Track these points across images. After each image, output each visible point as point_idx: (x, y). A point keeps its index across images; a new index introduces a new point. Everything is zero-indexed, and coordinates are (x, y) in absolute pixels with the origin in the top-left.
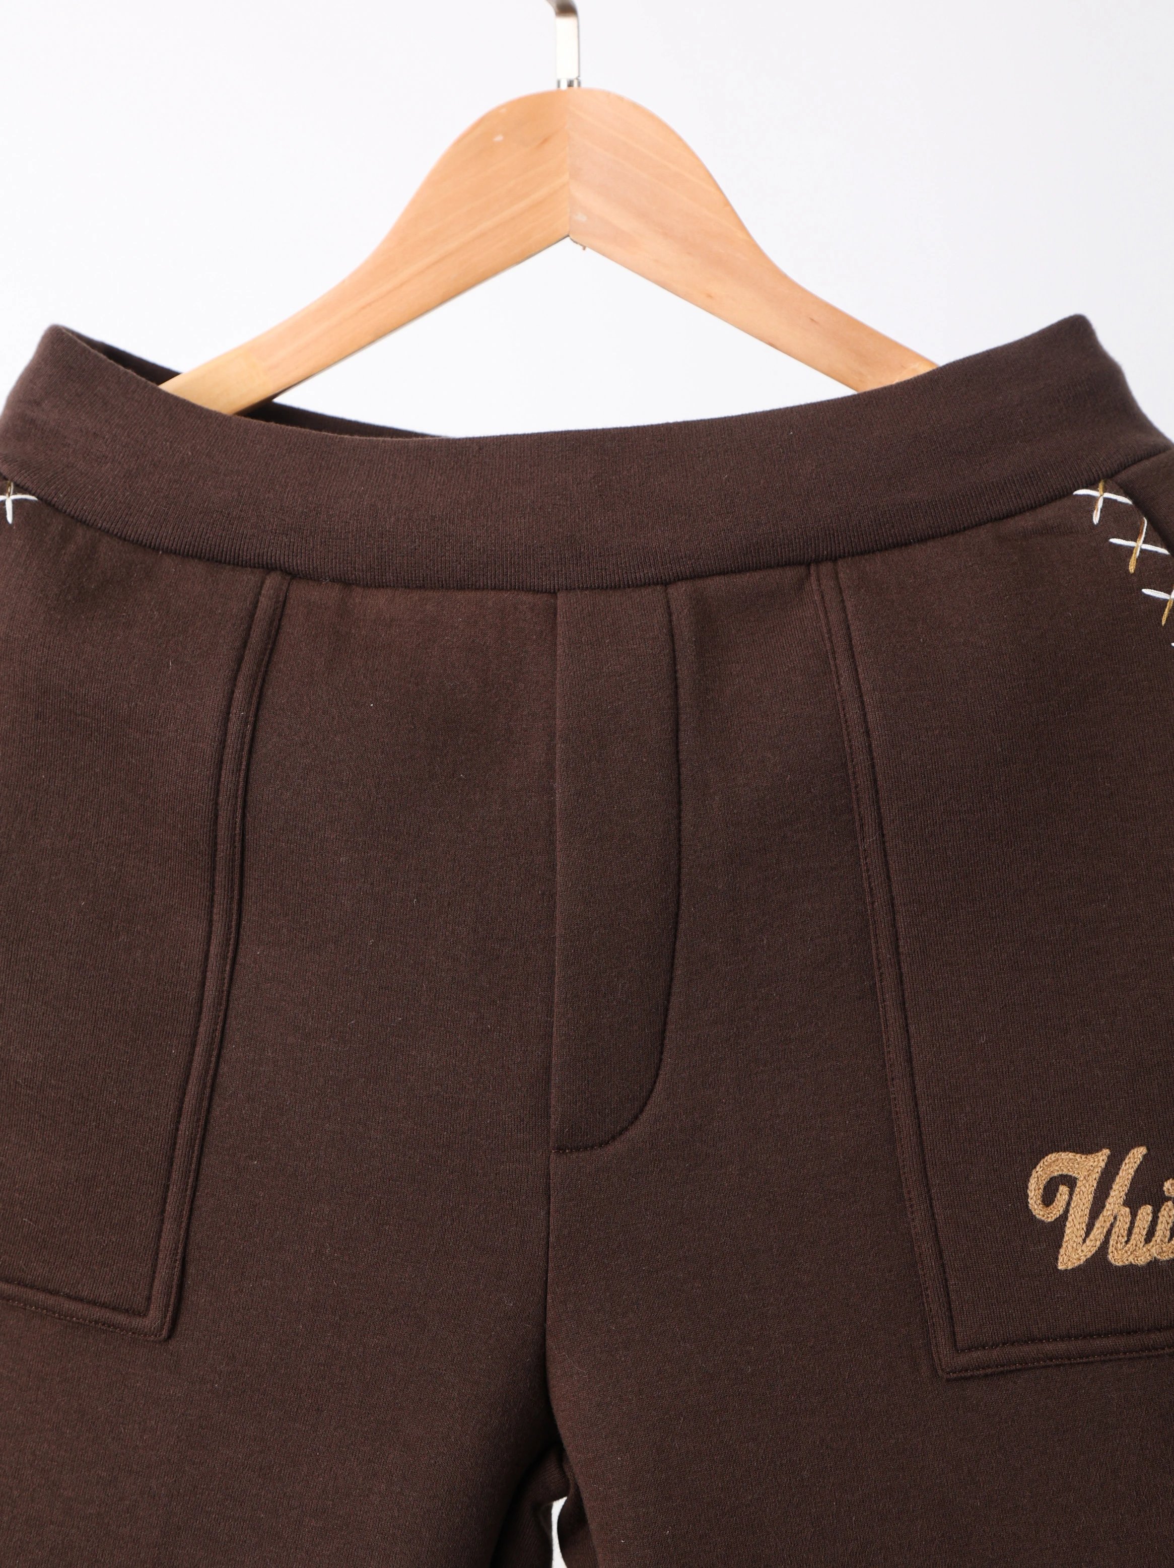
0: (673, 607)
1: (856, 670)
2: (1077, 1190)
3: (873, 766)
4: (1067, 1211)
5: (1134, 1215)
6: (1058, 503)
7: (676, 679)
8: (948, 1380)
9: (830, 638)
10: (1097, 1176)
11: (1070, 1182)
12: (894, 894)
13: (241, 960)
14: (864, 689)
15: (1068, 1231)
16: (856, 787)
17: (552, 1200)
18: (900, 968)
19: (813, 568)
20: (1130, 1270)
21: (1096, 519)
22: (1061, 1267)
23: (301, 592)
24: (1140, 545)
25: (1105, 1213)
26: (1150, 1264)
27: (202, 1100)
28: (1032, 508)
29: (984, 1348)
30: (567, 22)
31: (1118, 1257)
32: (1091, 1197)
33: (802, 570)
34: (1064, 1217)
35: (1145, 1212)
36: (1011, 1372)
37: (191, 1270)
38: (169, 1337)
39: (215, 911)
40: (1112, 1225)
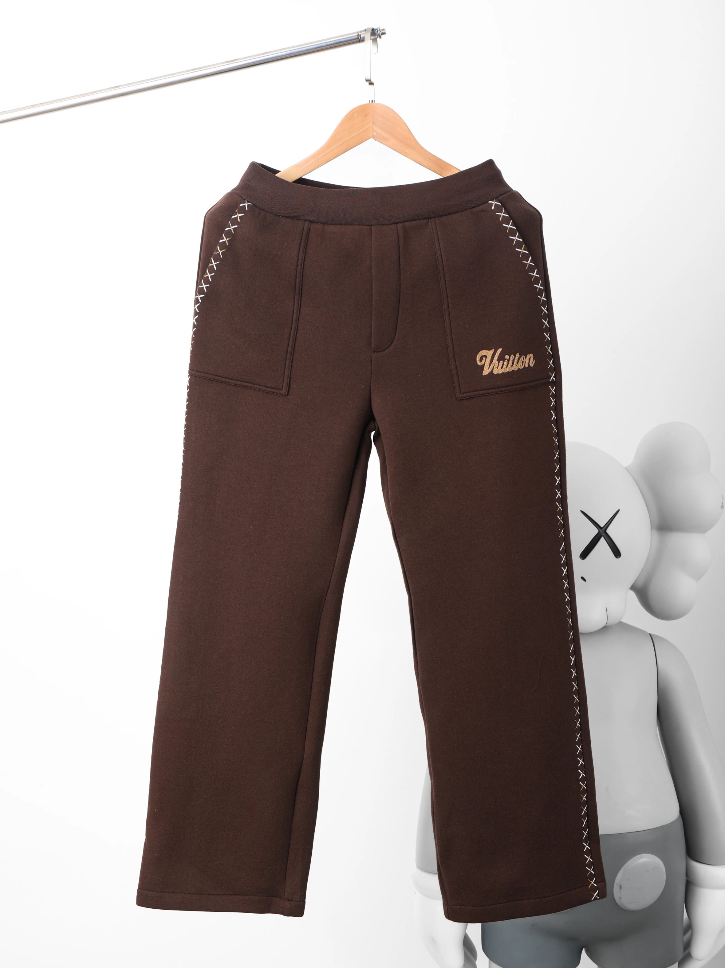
0: (398, 230)
1: (439, 244)
2: (487, 358)
3: (443, 265)
4: (485, 363)
5: (499, 363)
6: (485, 205)
7: (399, 246)
8: (459, 400)
9: (434, 236)
10: (491, 355)
11: (486, 357)
12: (448, 294)
13: (301, 311)
14: (441, 247)
15: (485, 367)
16: (439, 270)
17: (372, 363)
18: (449, 311)
19: (430, 219)
20: (498, 375)
21: (493, 208)
22: (483, 375)
23: (313, 226)
24: (502, 214)
25: (493, 363)
26: (502, 373)
27: (293, 343)
28: (479, 205)
29: (467, 393)
30: (371, 86)
31: (495, 372)
32: (490, 360)
33: (427, 220)
34: (484, 364)
35: (501, 362)
36: (472, 398)
37: (292, 380)
38: (287, 395)
39: (295, 299)
40: (494, 365)
